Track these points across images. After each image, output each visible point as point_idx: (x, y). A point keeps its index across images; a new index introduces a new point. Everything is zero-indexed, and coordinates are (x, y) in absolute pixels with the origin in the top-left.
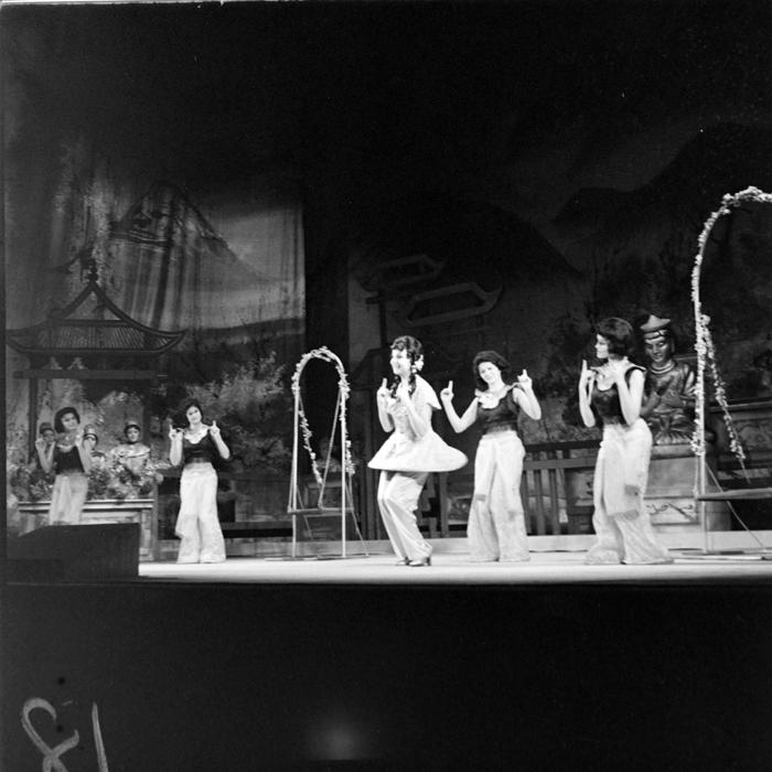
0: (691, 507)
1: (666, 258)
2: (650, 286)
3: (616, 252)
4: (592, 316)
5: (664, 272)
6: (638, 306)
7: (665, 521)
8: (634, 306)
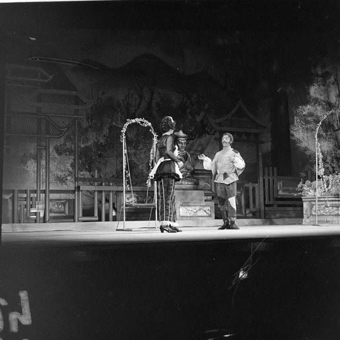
0: (209, 210)
1: (126, 102)
2: (118, 113)
3: (103, 94)
4: (89, 120)
5: (124, 109)
6: (112, 121)
7: (200, 215)
8: (110, 120)
